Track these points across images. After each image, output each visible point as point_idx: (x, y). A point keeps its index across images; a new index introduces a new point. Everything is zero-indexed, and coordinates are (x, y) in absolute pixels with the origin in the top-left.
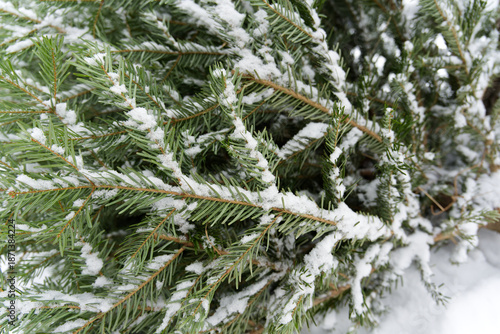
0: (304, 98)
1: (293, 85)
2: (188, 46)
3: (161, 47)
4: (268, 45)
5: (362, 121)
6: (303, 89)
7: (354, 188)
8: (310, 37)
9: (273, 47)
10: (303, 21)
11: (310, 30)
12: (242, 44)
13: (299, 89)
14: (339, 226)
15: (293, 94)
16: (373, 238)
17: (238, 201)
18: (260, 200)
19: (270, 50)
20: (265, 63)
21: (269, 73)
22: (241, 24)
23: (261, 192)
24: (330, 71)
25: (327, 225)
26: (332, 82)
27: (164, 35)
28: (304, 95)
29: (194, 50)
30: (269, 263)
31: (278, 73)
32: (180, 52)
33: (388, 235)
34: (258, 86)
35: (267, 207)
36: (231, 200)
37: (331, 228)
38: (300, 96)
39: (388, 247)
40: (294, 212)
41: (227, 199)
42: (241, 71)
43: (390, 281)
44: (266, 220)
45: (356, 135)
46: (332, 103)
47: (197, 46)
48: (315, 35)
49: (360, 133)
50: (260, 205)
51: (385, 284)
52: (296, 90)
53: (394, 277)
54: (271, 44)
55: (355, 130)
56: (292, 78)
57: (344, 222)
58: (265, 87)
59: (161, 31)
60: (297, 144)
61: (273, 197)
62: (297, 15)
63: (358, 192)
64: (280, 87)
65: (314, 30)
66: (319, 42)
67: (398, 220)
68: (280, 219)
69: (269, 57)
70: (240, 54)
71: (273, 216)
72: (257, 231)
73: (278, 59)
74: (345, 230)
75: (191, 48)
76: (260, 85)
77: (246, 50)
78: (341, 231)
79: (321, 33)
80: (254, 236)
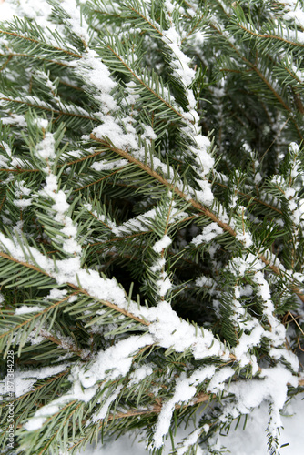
0: (160, 177)
1: (149, 160)
2: (70, 108)
3: (43, 103)
4: (133, 116)
5: (224, 218)
6: (160, 167)
7: (211, 292)
8: (179, 116)
9: (137, 119)
10: (172, 98)
11: (181, 109)
12: (106, 110)
13: (155, 167)
14: (152, 328)
15: (148, 170)
16: (198, 356)
17: (30, 264)
18: (56, 270)
19: (134, 121)
20: (125, 133)
21: (126, 143)
22: (110, 91)
23: (58, 262)
24: (195, 156)
25: (137, 323)
26: (194, 167)
27: (50, 94)
28: (161, 175)
29: (75, 112)
30: (74, 348)
31: (135, 145)
32: (61, 111)
33: (226, 358)
34: (113, 154)
35: (61, 280)
36: (23, 261)
37: (141, 328)
38: (155, 174)
39: (228, 373)
40: (92, 295)
41: (16, 258)
42: (98, 136)
43: (230, 417)
44: (55, 294)
45: (213, 231)
46: (191, 189)
47: (80, 109)
48: (186, 115)
49: (220, 231)
50: (54, 275)
51: (223, 419)
52: (152, 166)
53: (236, 414)
54: (137, 115)
55: (214, 226)
56: (148, 154)
57: (159, 325)
58: (120, 156)
59: (49, 89)
60: (139, 225)
61: (71, 270)
62: (166, 91)
63: (214, 297)
64: (135, 161)
65: (186, 110)
66: (188, 123)
67: (245, 343)
68: (73, 299)
69: (129, 128)
70: (102, 119)
71: (65, 292)
72: (43, 304)
73: (140, 132)
74: (158, 335)
75: (73, 110)
76: (115, 154)
77: (109, 117)
78: (153, 335)
79: (193, 115)
80: (36, 309)
